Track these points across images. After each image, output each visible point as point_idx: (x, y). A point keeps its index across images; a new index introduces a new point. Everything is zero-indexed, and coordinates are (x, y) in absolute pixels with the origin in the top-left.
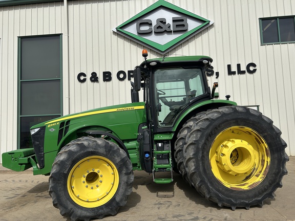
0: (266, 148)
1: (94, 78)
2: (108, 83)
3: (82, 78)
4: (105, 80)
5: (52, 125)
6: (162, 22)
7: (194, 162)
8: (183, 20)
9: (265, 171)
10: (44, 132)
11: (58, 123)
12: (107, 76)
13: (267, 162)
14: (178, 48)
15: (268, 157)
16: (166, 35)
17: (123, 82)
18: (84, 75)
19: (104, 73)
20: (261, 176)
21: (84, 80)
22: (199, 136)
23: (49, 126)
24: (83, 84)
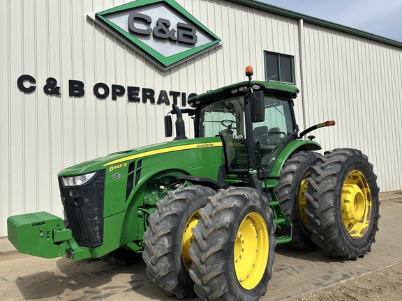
0: (368, 192)
1: (52, 88)
2: (77, 100)
3: (27, 85)
4: (72, 94)
5: (116, 167)
6: (165, 24)
7: (333, 211)
8: (190, 30)
9: (368, 216)
10: (104, 179)
11: (125, 165)
12: (76, 89)
13: (369, 206)
14: (182, 66)
15: (369, 201)
16: (168, 44)
17: (103, 101)
18: (32, 80)
19: (72, 83)
20: (365, 221)
21: (32, 89)
22: (335, 181)
23: (111, 169)
24: (27, 96)
